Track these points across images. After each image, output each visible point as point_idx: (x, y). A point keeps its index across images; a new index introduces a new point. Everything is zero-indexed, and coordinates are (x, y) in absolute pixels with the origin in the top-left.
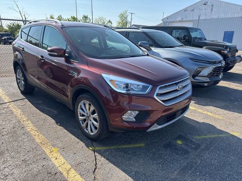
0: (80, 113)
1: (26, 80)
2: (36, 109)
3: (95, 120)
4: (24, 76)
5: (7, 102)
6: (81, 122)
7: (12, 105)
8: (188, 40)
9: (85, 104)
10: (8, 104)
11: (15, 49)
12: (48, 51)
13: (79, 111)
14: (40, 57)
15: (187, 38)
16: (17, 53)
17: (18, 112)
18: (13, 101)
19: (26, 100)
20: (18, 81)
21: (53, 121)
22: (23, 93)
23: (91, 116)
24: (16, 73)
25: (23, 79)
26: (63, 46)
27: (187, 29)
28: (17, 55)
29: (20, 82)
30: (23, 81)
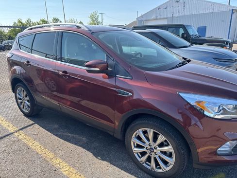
1: (32, 100)
2: (56, 138)
4: (29, 94)
5: (12, 131)
6: (136, 155)
7: (22, 135)
8: (187, 37)
10: (16, 134)
15: (185, 35)
17: (36, 146)
18: (21, 129)
19: (36, 126)
20: (19, 101)
21: (90, 155)
23: (158, 148)
24: (14, 91)
25: (27, 98)
27: (183, 27)
29: (22, 102)
30: (28, 101)
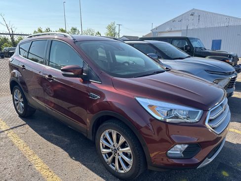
0: (103, 144)
1: (25, 102)
2: (41, 137)
3: (126, 154)
4: (23, 97)
5: (4, 130)
6: (104, 155)
7: (10, 134)
8: (190, 49)
9: (110, 134)
10: (6, 132)
11: (12, 67)
12: (62, 70)
13: (102, 142)
14: (47, 76)
15: (189, 48)
16: (14, 71)
17: (20, 143)
18: (12, 129)
19: (27, 126)
20: (16, 102)
21: (66, 154)
22: (21, 116)
23: (120, 149)
24: (12, 93)
25: (22, 100)
26: (79, 63)
27: (187, 39)
28: (14, 73)
29: (18, 104)
30: (23, 102)
